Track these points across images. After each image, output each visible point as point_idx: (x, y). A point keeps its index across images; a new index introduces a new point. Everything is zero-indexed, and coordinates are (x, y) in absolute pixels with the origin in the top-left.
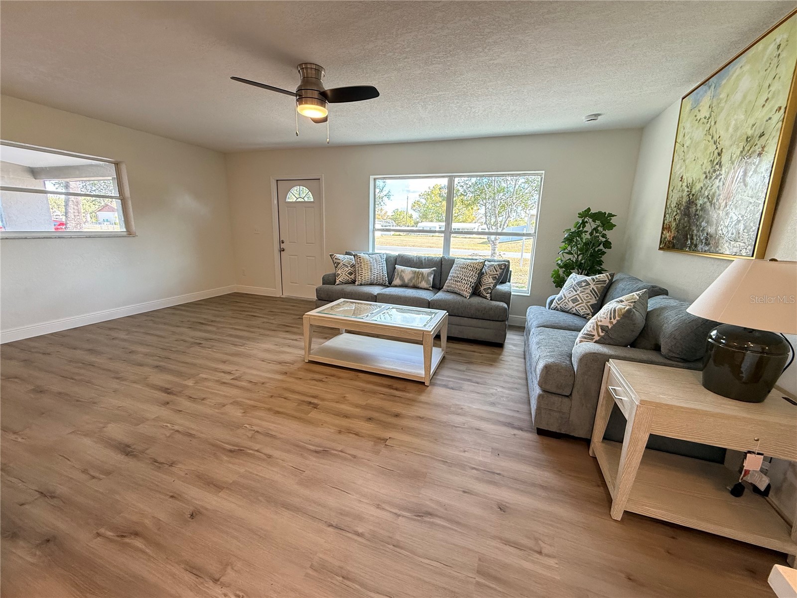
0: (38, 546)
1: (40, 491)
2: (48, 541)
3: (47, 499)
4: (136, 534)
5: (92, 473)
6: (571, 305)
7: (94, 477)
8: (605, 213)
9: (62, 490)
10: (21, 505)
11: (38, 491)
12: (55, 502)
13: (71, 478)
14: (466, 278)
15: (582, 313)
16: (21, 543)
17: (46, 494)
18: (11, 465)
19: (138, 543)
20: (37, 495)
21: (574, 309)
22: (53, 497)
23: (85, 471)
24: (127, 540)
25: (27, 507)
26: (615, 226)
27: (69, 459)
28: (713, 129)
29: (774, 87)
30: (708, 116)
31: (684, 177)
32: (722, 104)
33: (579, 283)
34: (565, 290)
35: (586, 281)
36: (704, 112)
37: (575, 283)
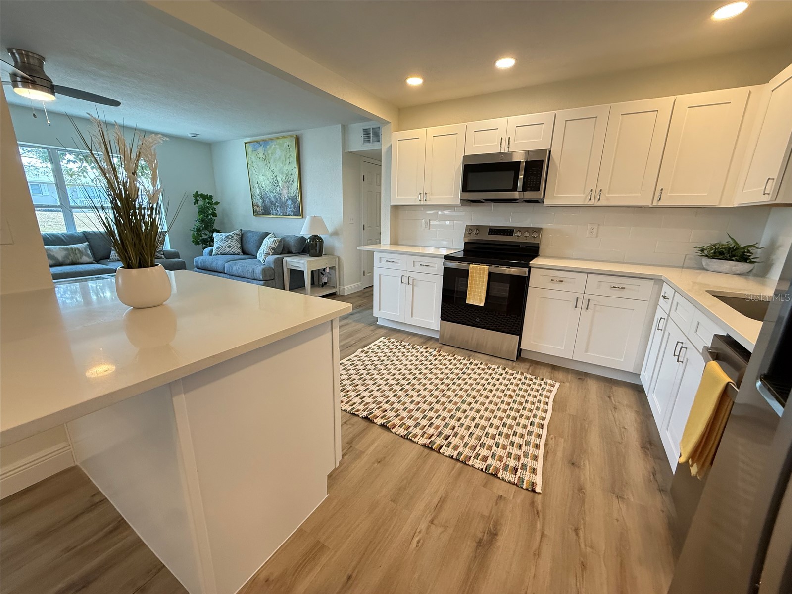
6: (228, 250)
8: (208, 195)
15: (236, 252)
21: (231, 252)
26: (219, 203)
28: (269, 165)
29: (291, 159)
30: (264, 158)
31: (259, 182)
32: (270, 156)
33: (227, 237)
34: (219, 243)
35: (230, 235)
36: (261, 155)
37: (224, 237)
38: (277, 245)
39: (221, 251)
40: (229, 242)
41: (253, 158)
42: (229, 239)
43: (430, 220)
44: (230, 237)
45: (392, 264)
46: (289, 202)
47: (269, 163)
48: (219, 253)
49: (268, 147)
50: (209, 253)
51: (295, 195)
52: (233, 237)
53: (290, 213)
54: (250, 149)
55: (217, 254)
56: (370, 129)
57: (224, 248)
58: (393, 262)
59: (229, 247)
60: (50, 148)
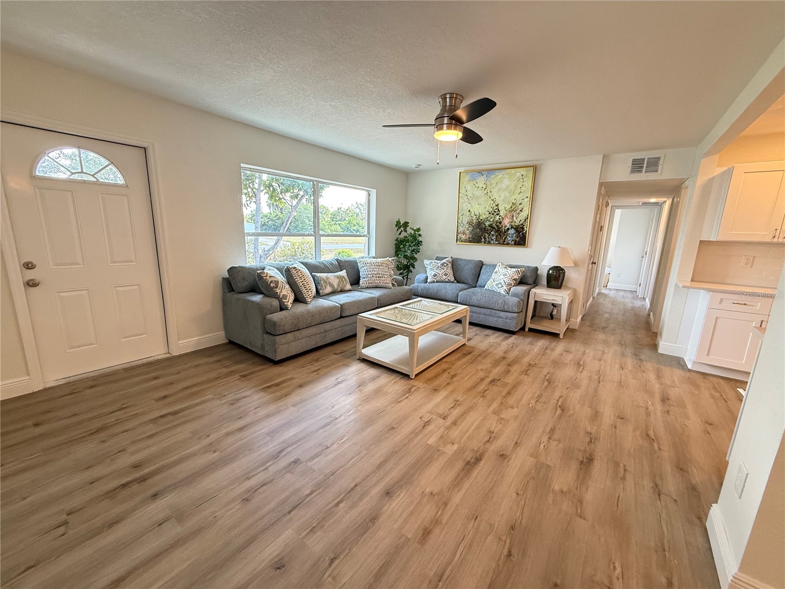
0: (687, 472)
1: (658, 498)
2: (681, 469)
3: (661, 488)
4: (648, 435)
5: (622, 472)
7: (625, 470)
9: (647, 484)
10: (677, 501)
11: (659, 498)
12: (659, 483)
13: (635, 483)
14: (370, 273)
15: (451, 280)
16: (693, 482)
17: (658, 492)
18: (653, 544)
19: (651, 433)
20: (663, 497)
21: (447, 280)
22: (657, 485)
23: (624, 478)
24: (653, 437)
25: (674, 497)
27: (618, 496)
28: (489, 194)
29: (523, 189)
30: (484, 187)
31: (471, 210)
32: (494, 185)
33: (443, 264)
34: (435, 270)
35: (444, 263)
36: (481, 185)
37: (439, 265)
38: (520, 276)
39: (437, 279)
40: (445, 270)
41: (469, 188)
42: (445, 266)
43: (754, 257)
44: (446, 265)
45: (744, 306)
46: (512, 231)
47: (491, 192)
48: (435, 280)
49: (492, 176)
50: (424, 281)
51: (522, 224)
52: (447, 265)
53: (510, 242)
54: (466, 179)
55: (433, 282)
56: (644, 159)
57: (441, 275)
58: (745, 304)
59: (446, 275)
60: (316, 181)
